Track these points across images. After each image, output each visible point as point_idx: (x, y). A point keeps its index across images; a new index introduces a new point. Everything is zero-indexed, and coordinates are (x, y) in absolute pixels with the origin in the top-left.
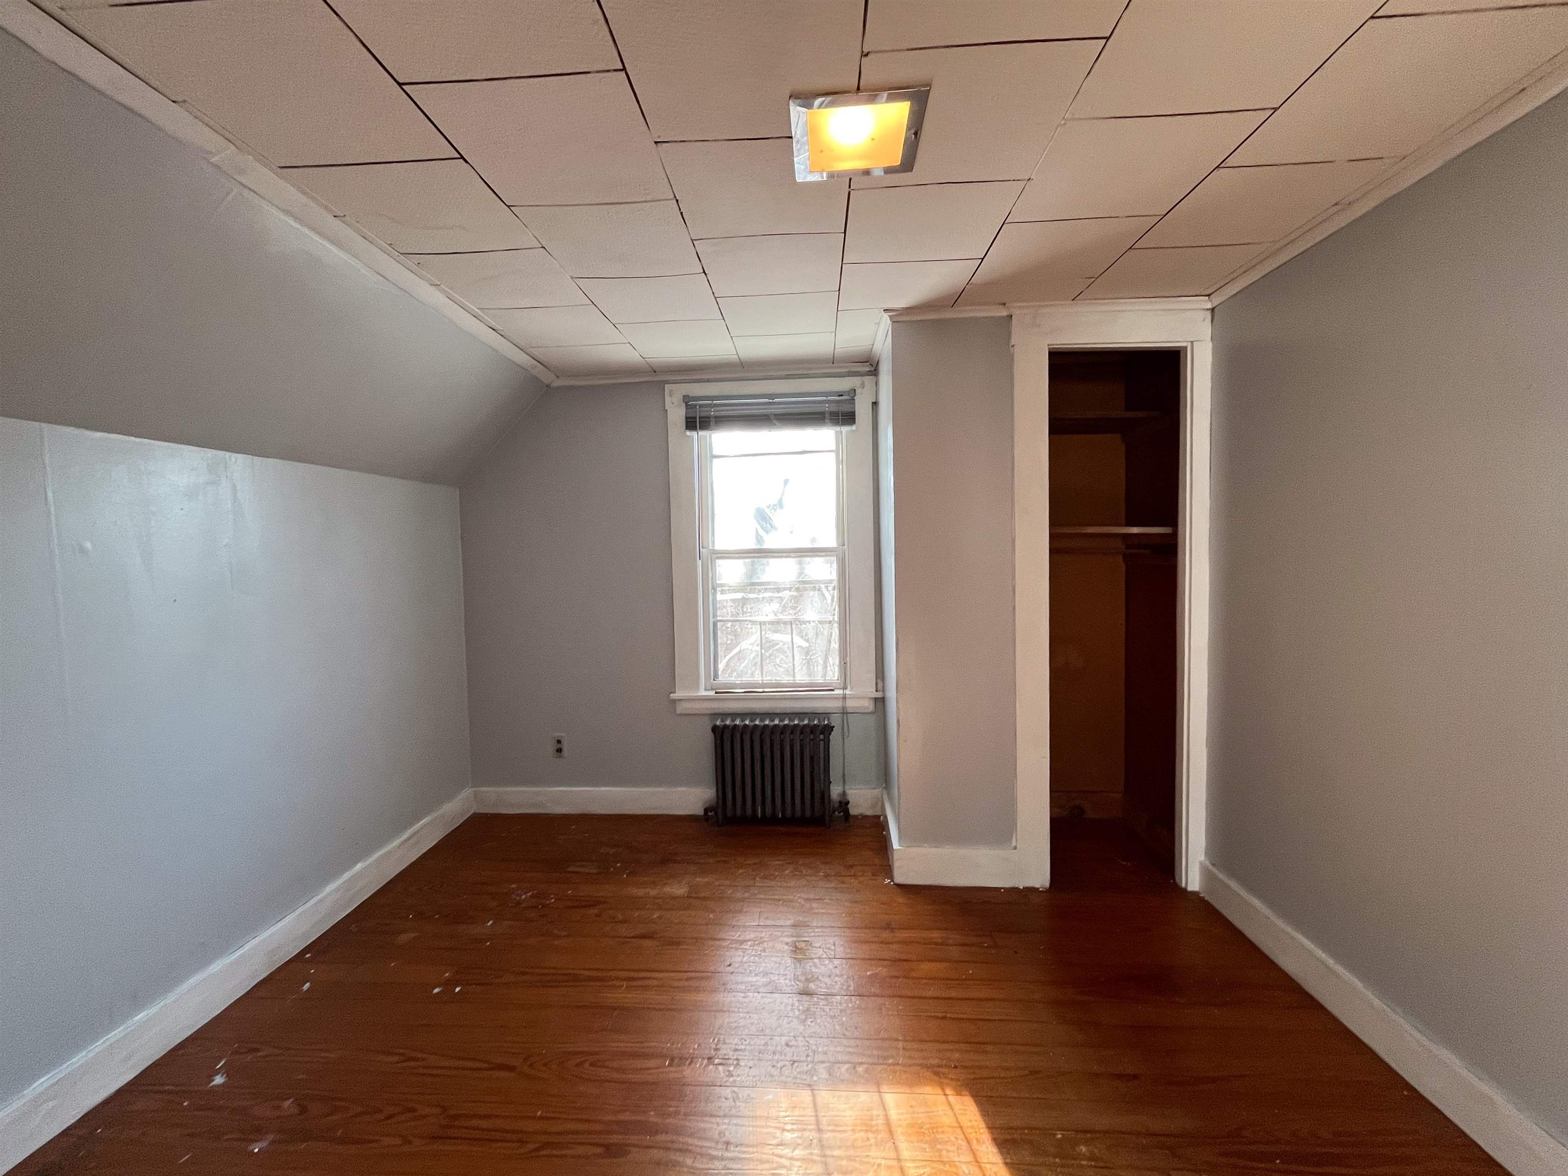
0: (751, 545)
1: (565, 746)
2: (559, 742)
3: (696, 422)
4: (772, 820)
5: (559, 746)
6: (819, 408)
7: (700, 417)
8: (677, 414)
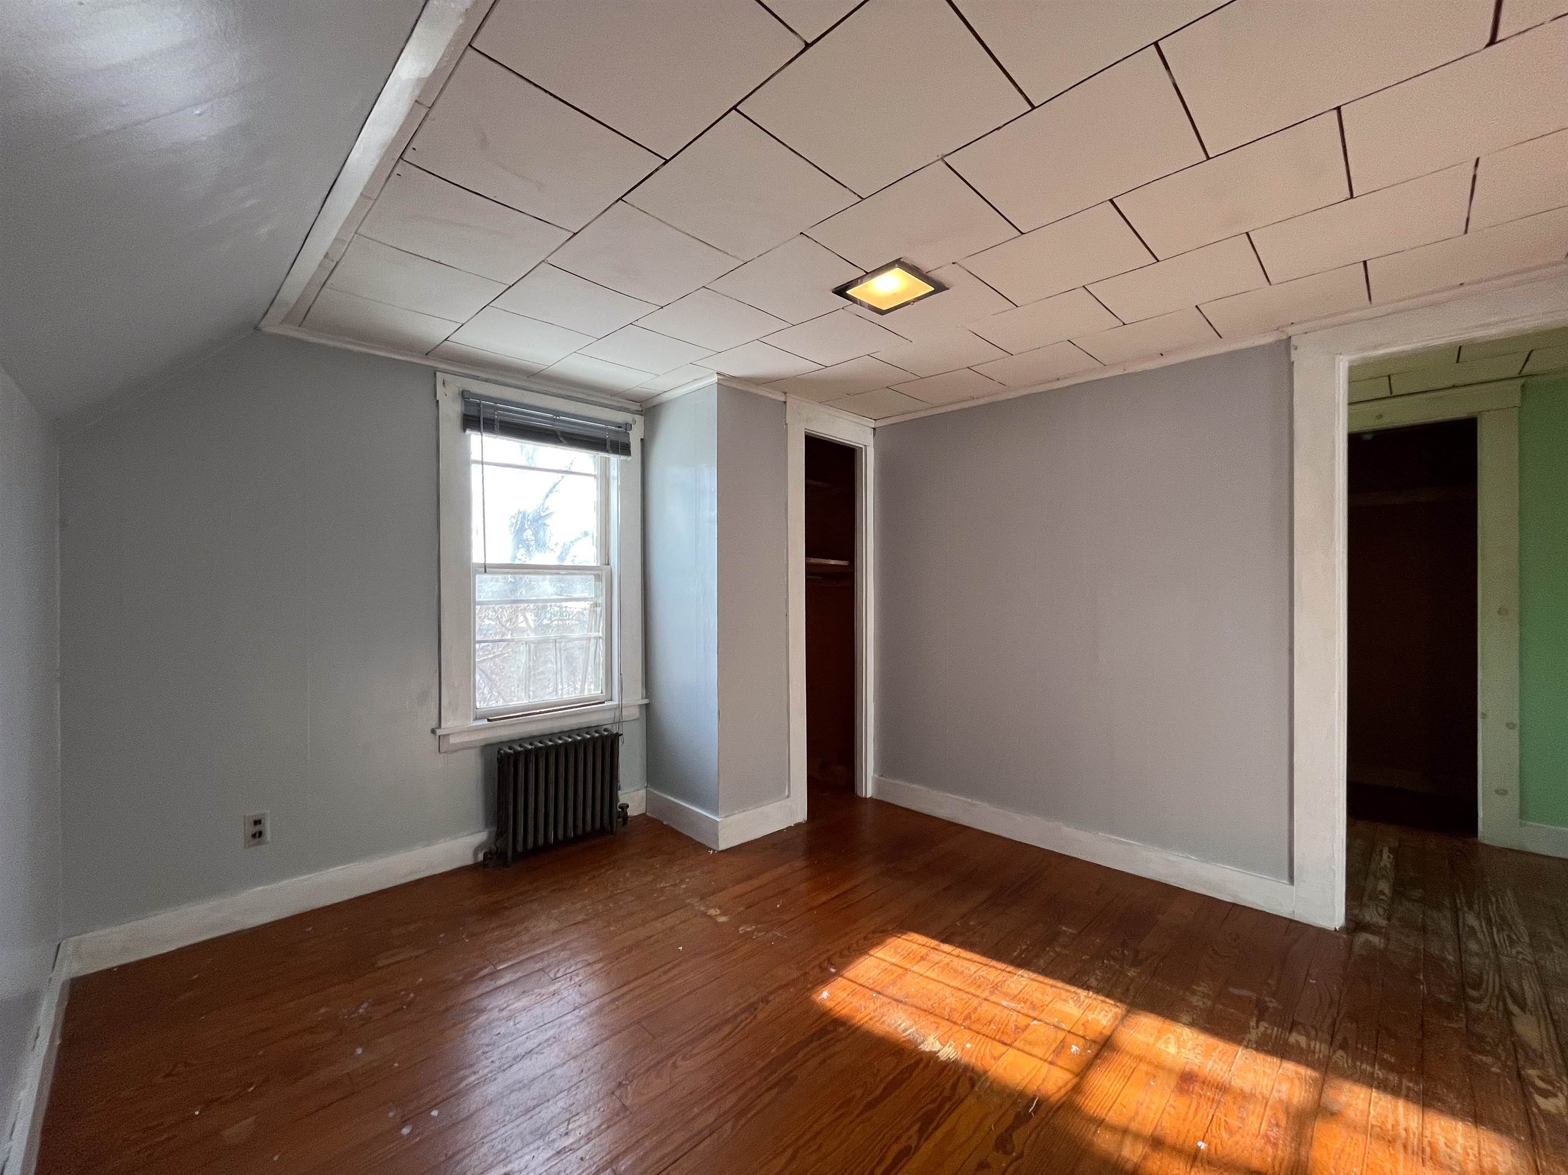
3: (476, 421)
4: (567, 842)
6: (600, 435)
7: (484, 419)
8: (451, 410)
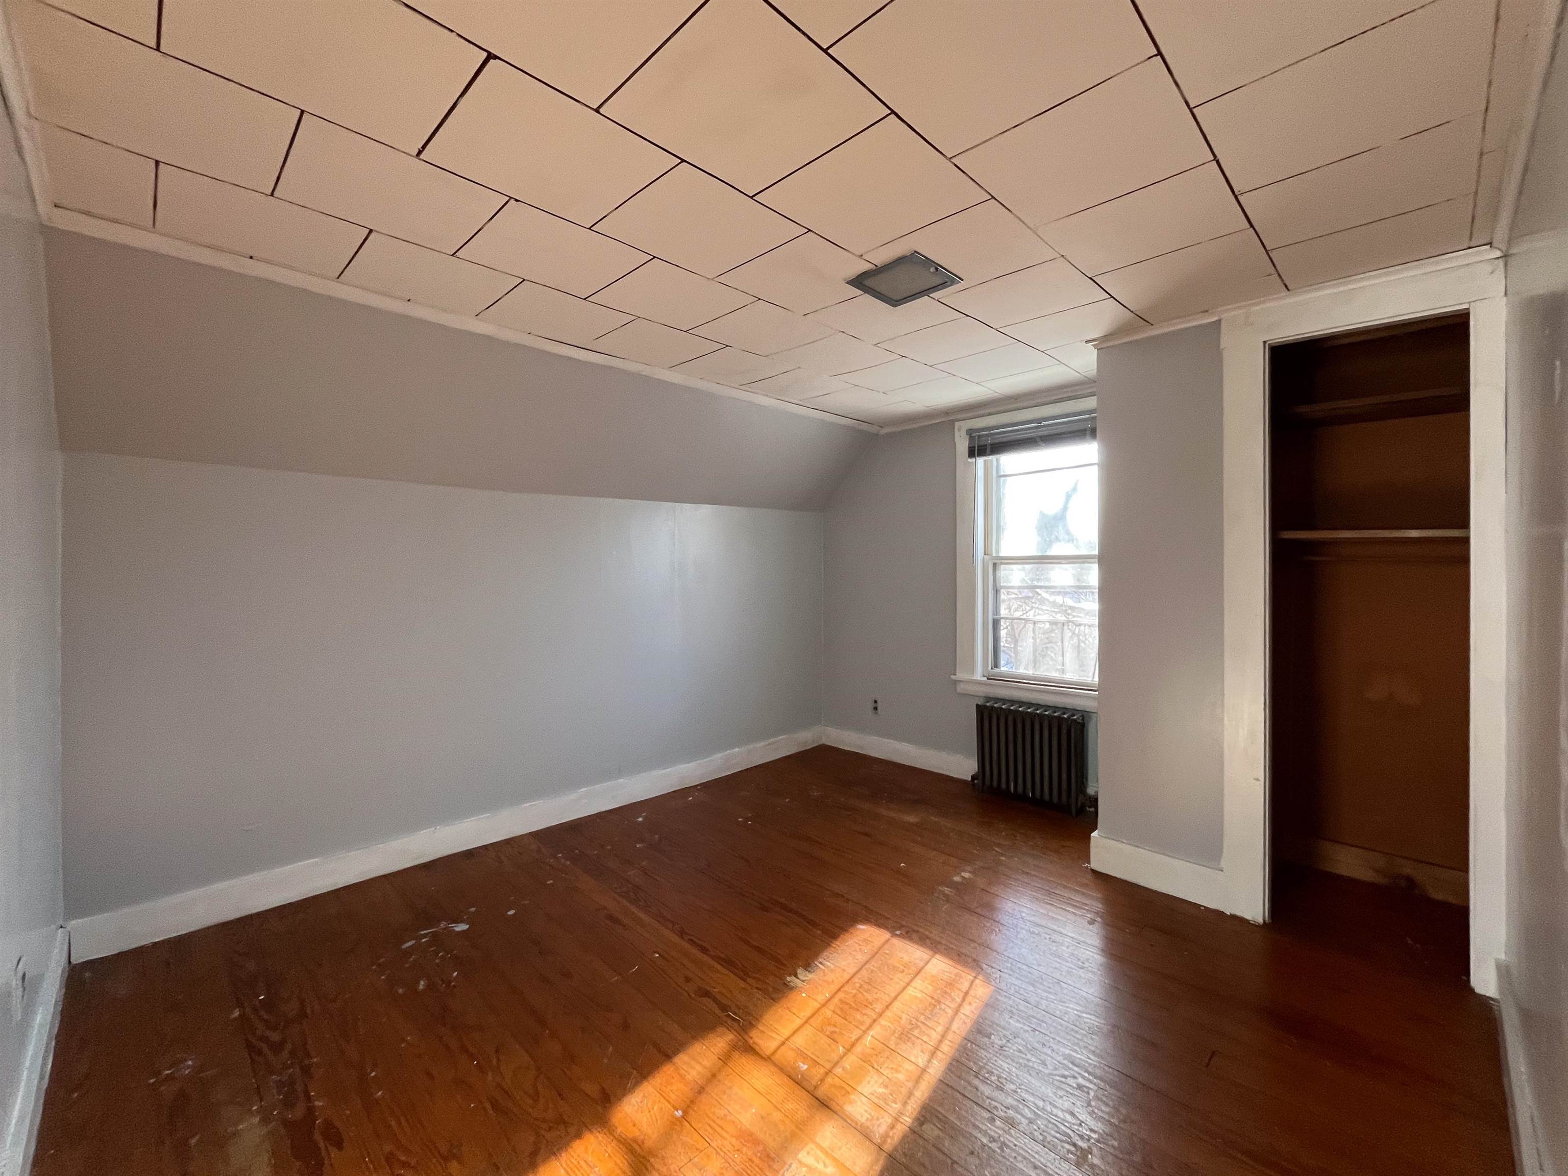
0: (1034, 552)
1: (879, 705)
2: (876, 702)
3: (975, 450)
4: (1023, 798)
5: (876, 705)
6: (1081, 426)
7: (978, 447)
8: (962, 444)
